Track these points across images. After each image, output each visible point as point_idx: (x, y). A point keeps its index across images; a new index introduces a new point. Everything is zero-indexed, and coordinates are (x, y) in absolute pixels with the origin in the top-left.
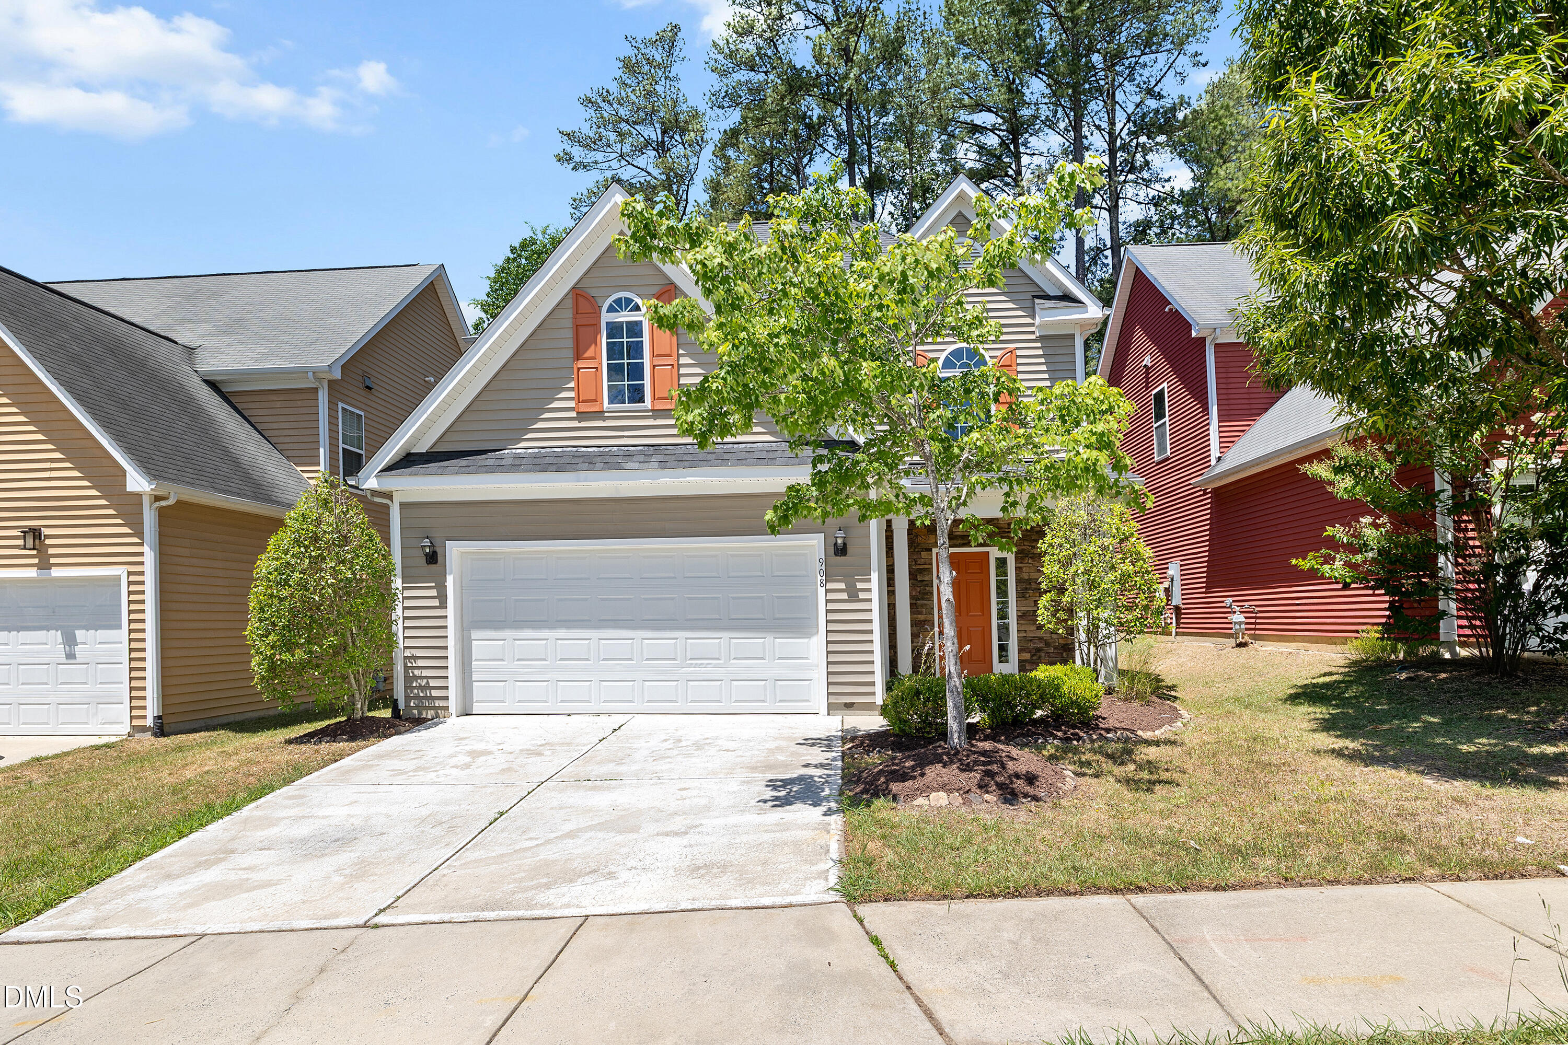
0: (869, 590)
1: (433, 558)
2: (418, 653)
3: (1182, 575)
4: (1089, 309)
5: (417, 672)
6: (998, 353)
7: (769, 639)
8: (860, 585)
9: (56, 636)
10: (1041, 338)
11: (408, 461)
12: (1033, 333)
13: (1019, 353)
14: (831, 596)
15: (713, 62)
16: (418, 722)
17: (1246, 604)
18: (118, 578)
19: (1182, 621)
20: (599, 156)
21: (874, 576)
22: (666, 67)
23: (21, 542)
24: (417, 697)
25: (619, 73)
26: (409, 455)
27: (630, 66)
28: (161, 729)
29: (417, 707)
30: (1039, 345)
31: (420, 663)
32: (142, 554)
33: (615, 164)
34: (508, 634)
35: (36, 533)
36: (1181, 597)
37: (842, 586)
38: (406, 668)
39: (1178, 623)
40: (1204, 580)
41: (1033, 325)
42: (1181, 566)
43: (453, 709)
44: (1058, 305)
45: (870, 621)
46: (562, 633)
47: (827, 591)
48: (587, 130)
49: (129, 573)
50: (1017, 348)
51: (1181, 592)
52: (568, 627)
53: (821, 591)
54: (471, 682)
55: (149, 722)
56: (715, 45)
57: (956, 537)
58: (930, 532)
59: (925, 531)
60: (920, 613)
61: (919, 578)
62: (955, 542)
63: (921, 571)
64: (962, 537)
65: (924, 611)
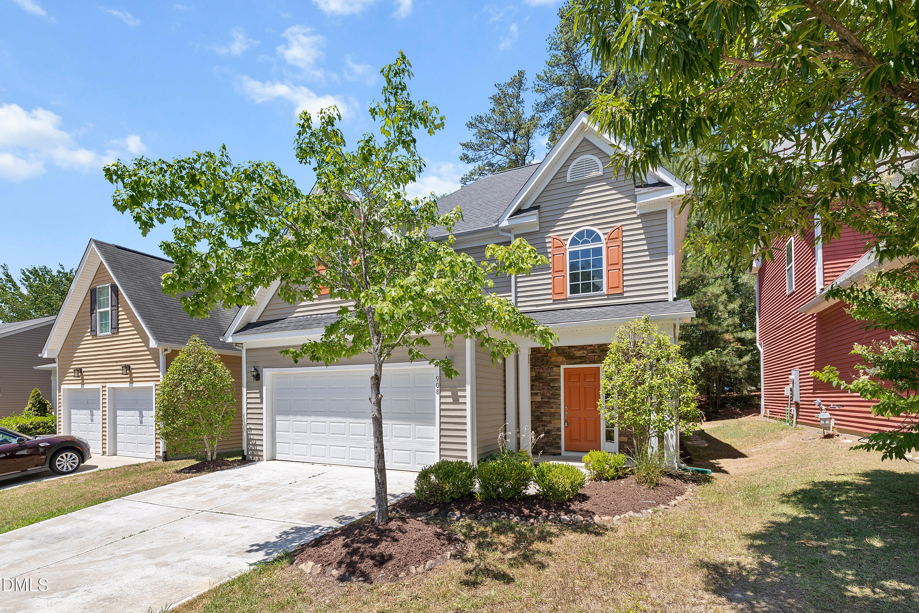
0: (465, 397)
1: (258, 377)
2: (253, 427)
3: (800, 379)
4: (675, 189)
5: (252, 437)
6: (609, 231)
7: (413, 425)
8: (460, 394)
9: (137, 413)
10: (641, 216)
11: (248, 327)
12: (635, 213)
13: (624, 228)
14: (443, 400)
15: (537, 87)
16: (252, 461)
17: (832, 404)
18: (152, 387)
19: (800, 413)
20: (482, 153)
21: (468, 388)
22: (518, 97)
23: (121, 372)
24: (251, 449)
25: (492, 106)
26: (249, 324)
27: (497, 100)
28: (166, 458)
29: (251, 455)
30: (640, 221)
31: (253, 432)
32: (159, 376)
33: (490, 156)
34: (291, 418)
35: (128, 368)
36: (799, 396)
37: (449, 394)
38: (248, 434)
39: (798, 415)
40: (812, 383)
41: (635, 207)
42: (800, 372)
43: (264, 457)
44: (650, 190)
45: (465, 417)
46: (313, 418)
47: (441, 397)
48: (474, 140)
49: (156, 385)
50: (622, 225)
51: (799, 392)
52: (316, 415)
53: (438, 396)
54: (276, 443)
55: (161, 454)
56: (538, 76)
57: (576, 358)
58: (559, 354)
59: (556, 354)
60: (552, 408)
61: (552, 385)
62: (576, 361)
63: (553, 380)
64: (581, 357)
65: (554, 406)
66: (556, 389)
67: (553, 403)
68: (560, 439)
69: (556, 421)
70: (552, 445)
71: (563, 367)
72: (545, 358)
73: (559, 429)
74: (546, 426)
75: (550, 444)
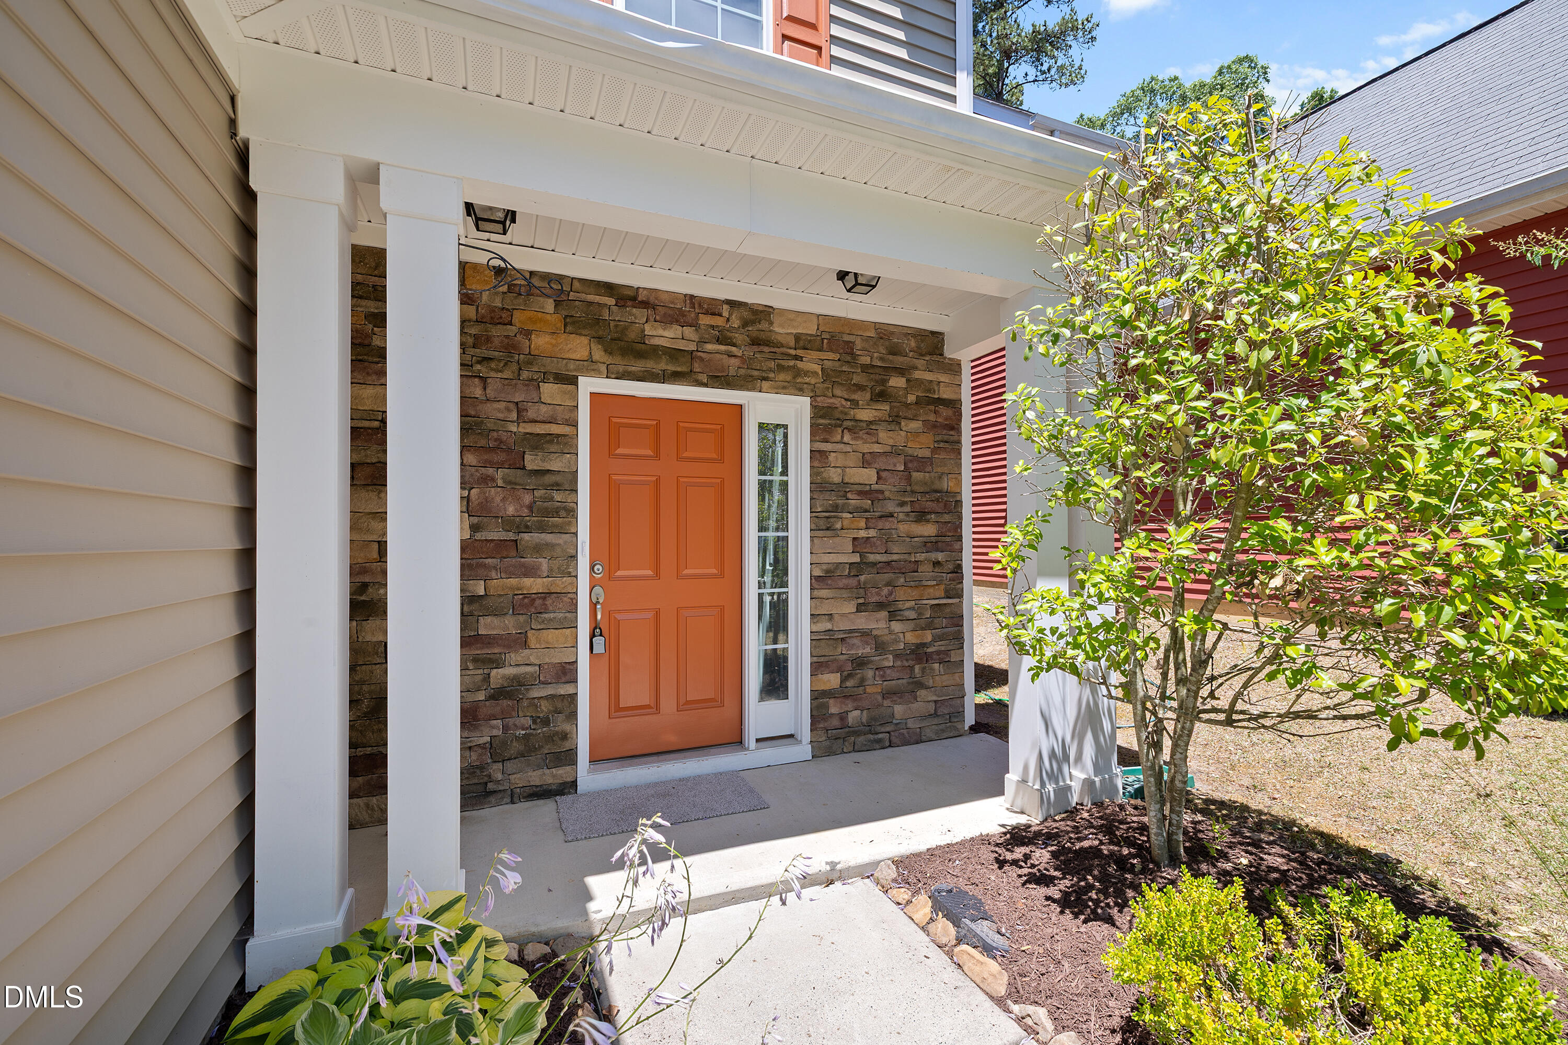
57: (655, 352)
58: (572, 325)
59: (555, 320)
60: (531, 572)
61: (532, 462)
62: (650, 365)
63: (539, 442)
64: (674, 354)
65: (544, 564)
66: (557, 486)
67: (538, 549)
68: (573, 716)
69: (551, 636)
70: (529, 748)
71: (588, 385)
72: (497, 332)
73: (568, 672)
74: (497, 663)
75: (516, 747)
